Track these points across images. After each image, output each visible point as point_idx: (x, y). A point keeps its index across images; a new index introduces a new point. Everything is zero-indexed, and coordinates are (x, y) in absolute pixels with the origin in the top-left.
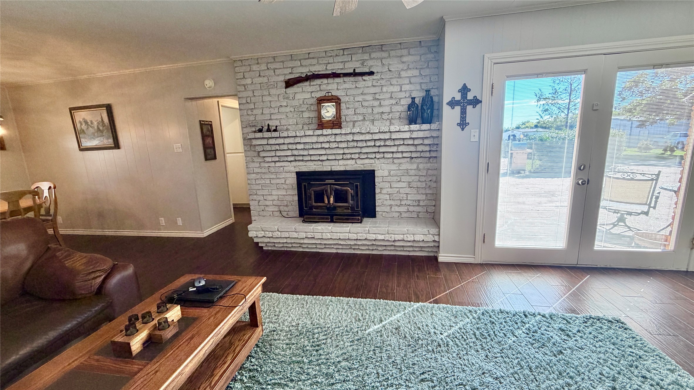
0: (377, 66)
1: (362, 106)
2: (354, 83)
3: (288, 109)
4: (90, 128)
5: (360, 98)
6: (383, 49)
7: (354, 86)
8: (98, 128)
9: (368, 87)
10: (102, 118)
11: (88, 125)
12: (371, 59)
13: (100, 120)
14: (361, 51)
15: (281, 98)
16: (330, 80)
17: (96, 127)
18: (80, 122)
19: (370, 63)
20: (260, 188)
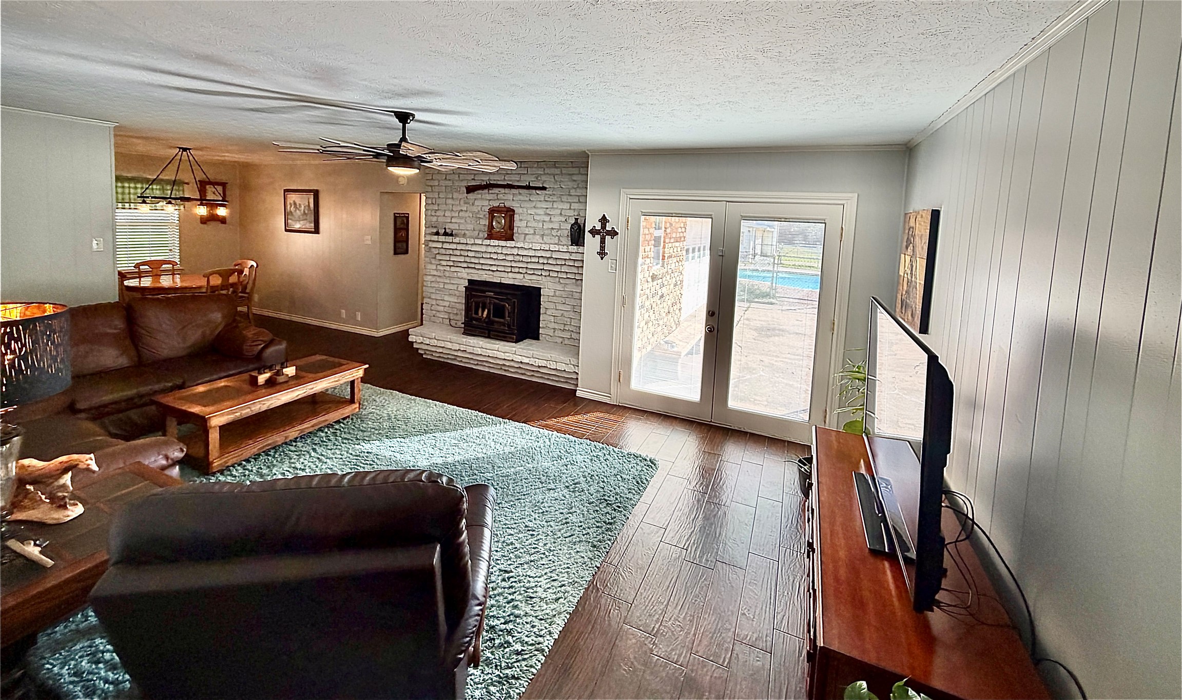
0: (550, 181)
1: (534, 220)
2: (528, 196)
3: (467, 215)
4: (298, 211)
5: (532, 211)
6: (557, 165)
7: (528, 199)
8: (304, 211)
9: (541, 201)
10: (309, 202)
11: (297, 208)
12: (545, 174)
13: (307, 204)
14: (536, 166)
15: (462, 202)
16: (507, 191)
17: (302, 211)
18: (290, 204)
19: (544, 178)
20: (434, 291)
